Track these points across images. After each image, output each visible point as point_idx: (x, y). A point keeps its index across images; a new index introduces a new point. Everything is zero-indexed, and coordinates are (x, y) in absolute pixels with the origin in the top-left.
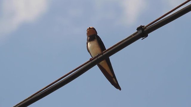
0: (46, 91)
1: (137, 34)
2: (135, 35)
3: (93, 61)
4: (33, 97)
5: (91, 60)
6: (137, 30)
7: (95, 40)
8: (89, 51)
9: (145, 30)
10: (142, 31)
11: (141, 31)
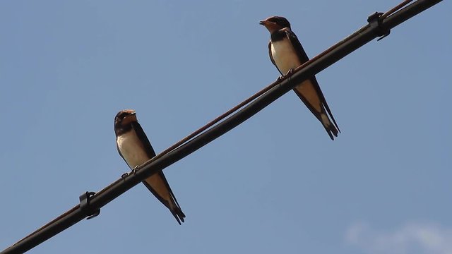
0: (193, 144)
1: (369, 30)
2: (365, 32)
3: (282, 83)
4: (163, 157)
5: (280, 81)
6: (368, 21)
7: (285, 39)
8: (273, 62)
9: (384, 21)
10: (379, 24)
11: (375, 24)
